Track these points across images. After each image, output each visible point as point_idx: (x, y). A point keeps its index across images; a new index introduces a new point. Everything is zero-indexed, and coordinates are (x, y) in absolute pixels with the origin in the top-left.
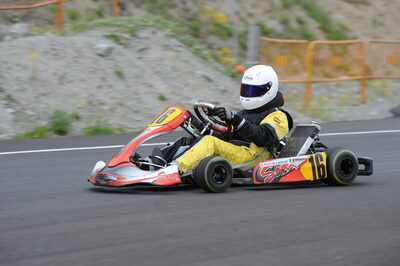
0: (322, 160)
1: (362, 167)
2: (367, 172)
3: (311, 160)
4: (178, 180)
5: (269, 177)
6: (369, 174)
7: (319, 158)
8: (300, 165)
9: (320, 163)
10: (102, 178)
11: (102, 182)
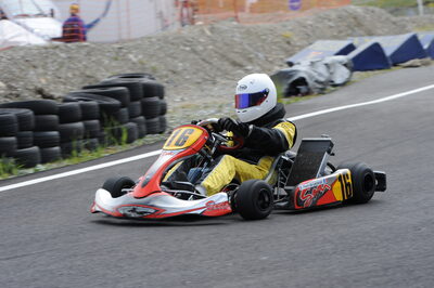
0: (348, 178)
2: (382, 187)
5: (308, 200)
6: (383, 189)
7: (345, 176)
8: (332, 185)
9: (347, 181)
10: (134, 210)
11: (133, 215)
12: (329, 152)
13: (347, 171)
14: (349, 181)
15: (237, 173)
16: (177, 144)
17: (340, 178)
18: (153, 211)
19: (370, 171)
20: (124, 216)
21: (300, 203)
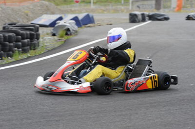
1: (172, 80)
4: (90, 90)
5: (133, 88)
6: (176, 84)
7: (154, 77)
8: (146, 81)
9: (155, 79)
10: (47, 88)
11: (47, 90)
12: (149, 65)
13: (156, 75)
14: (157, 79)
15: (103, 73)
16: (73, 58)
17: (151, 78)
18: (56, 89)
19: (168, 75)
20: (44, 90)
21: (128, 88)
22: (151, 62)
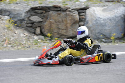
0: (101, 55)
1: (113, 56)
2: (115, 58)
3: (98, 55)
4: (59, 62)
5: (85, 61)
8: (95, 57)
9: (101, 56)
10: (37, 62)
16: (53, 45)
21: (82, 61)
22: (100, 46)
